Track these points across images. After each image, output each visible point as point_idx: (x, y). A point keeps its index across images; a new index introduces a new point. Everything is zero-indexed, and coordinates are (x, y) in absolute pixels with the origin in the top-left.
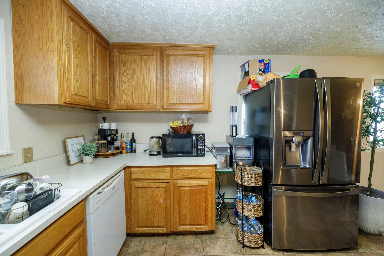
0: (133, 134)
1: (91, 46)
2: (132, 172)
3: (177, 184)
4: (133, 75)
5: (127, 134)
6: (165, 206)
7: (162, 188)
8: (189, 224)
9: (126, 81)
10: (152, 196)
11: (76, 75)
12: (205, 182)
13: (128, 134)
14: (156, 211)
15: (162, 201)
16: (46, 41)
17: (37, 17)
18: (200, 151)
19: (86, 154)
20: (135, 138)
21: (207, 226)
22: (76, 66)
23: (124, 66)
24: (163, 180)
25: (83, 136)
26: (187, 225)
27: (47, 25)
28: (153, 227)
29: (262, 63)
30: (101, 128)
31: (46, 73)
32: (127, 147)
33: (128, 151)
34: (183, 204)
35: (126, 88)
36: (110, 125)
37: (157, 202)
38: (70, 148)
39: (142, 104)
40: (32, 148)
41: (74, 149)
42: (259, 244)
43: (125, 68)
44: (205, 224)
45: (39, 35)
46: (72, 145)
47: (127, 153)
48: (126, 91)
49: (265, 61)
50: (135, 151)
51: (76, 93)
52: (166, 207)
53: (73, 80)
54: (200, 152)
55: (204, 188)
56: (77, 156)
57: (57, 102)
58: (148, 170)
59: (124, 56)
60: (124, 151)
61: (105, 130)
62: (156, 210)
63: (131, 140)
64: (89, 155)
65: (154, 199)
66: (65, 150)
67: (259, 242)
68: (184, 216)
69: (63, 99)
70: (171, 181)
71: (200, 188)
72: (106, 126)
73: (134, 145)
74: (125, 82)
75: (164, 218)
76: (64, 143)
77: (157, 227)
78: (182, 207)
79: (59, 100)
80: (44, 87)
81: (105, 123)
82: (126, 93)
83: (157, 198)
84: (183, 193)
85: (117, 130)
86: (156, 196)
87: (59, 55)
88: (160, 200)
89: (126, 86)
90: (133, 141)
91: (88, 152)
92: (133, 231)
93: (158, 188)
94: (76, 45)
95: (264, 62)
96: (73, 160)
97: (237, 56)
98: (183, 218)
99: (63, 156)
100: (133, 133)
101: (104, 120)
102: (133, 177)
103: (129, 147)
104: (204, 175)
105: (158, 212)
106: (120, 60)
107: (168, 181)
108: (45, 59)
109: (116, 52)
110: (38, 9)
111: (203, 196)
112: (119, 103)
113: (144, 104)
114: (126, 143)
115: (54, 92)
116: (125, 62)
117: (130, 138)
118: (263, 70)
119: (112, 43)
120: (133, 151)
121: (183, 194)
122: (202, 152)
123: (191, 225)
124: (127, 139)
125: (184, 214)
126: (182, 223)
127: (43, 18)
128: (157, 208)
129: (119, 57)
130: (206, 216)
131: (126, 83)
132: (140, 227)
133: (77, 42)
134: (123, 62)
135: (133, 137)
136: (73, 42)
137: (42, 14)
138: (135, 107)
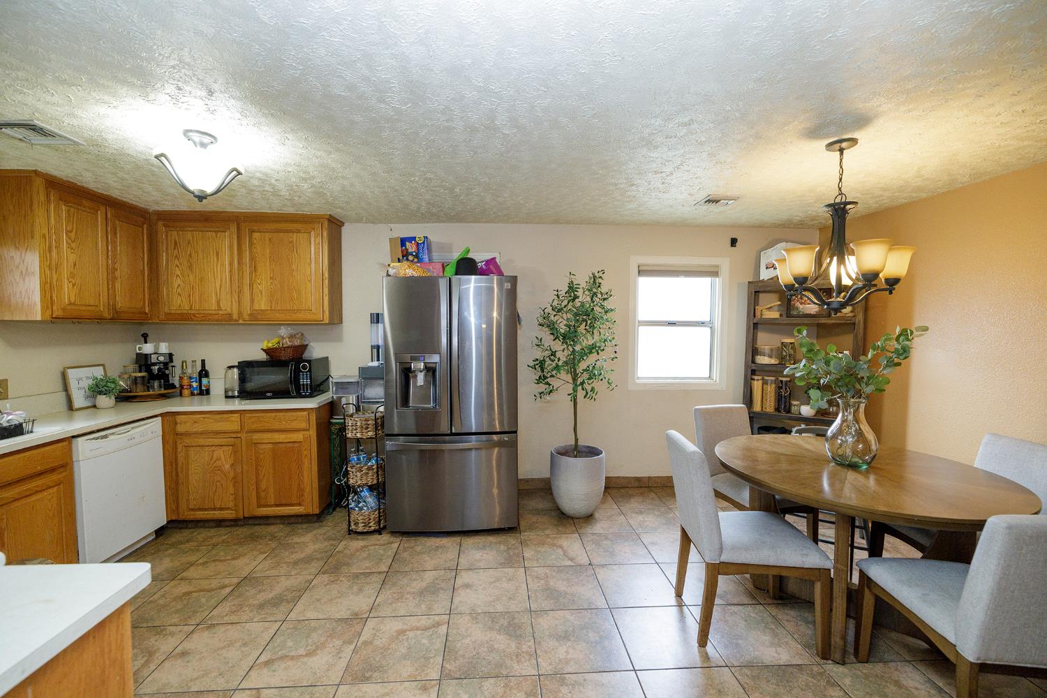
0: (203, 362)
1: (105, 228)
2: (178, 421)
3: (251, 439)
4: (191, 264)
5: (193, 362)
6: (232, 474)
7: (228, 445)
8: (273, 503)
9: (178, 272)
10: (211, 460)
11: (73, 278)
12: (298, 437)
13: (195, 361)
14: (218, 483)
15: (227, 467)
16: (25, 237)
17: (11, 207)
18: (304, 388)
19: (100, 393)
20: (207, 368)
21: (304, 508)
22: (72, 265)
23: (174, 249)
24: (229, 434)
25: (103, 365)
26: (271, 506)
27: (25, 217)
28: (214, 509)
29: (413, 242)
30: (138, 352)
31: (24, 280)
32: (191, 386)
33: (196, 392)
34: (262, 472)
35: (179, 285)
36: (157, 347)
37: (219, 469)
38: (73, 385)
39: (206, 312)
40: (7, 380)
41: (81, 385)
42: (370, 527)
43: (176, 251)
44: (300, 505)
45: (14, 230)
46: (79, 380)
47: (192, 394)
48: (179, 290)
49: (417, 239)
50: (208, 392)
51: (73, 301)
52: (235, 478)
53: (66, 285)
54: (304, 390)
55: (296, 445)
56: (87, 397)
57: (39, 318)
58: (204, 418)
59: (174, 233)
60: (186, 392)
61: (146, 355)
62: (218, 481)
63: (200, 373)
64: (105, 394)
65: (214, 465)
66: (66, 388)
67: (371, 525)
68: (264, 491)
69: (49, 313)
70: (243, 436)
71: (290, 445)
72: (148, 348)
73: (204, 381)
74: (177, 276)
75: (232, 495)
76: (64, 376)
77: (221, 509)
78: (261, 477)
79: (42, 315)
80: (21, 297)
81: (146, 342)
82: (179, 294)
83: (218, 463)
84: (262, 453)
85: (171, 355)
86: (218, 459)
87: (42, 256)
88: (224, 466)
89: (179, 281)
90: (204, 373)
91: (104, 390)
92: (180, 515)
93: (221, 446)
94: (73, 235)
95: (415, 241)
96: (79, 400)
97: (392, 226)
98: (263, 494)
99: (61, 396)
100: (204, 360)
101: (145, 338)
102: (180, 429)
103: (195, 385)
104: (295, 425)
105: (222, 485)
106: (167, 240)
107: (239, 435)
108: (23, 261)
109: (161, 227)
110: (12, 196)
111: (295, 458)
112: (166, 310)
113: (211, 312)
114: (191, 378)
115: (35, 304)
116: (176, 243)
117: (199, 368)
118: (414, 254)
119: (154, 211)
120: (205, 392)
121: (262, 456)
122: (307, 390)
123: (277, 506)
124: (193, 371)
125: (264, 489)
126: (263, 502)
127: (19, 208)
128: (219, 479)
129: (167, 233)
130: (301, 490)
131: (178, 278)
132: (192, 510)
133: (74, 231)
134: (173, 243)
135: (205, 367)
136: (67, 232)
137: (19, 203)
138: (195, 316)
